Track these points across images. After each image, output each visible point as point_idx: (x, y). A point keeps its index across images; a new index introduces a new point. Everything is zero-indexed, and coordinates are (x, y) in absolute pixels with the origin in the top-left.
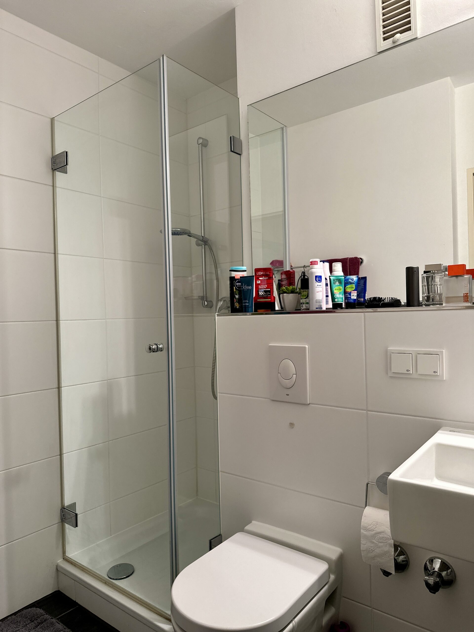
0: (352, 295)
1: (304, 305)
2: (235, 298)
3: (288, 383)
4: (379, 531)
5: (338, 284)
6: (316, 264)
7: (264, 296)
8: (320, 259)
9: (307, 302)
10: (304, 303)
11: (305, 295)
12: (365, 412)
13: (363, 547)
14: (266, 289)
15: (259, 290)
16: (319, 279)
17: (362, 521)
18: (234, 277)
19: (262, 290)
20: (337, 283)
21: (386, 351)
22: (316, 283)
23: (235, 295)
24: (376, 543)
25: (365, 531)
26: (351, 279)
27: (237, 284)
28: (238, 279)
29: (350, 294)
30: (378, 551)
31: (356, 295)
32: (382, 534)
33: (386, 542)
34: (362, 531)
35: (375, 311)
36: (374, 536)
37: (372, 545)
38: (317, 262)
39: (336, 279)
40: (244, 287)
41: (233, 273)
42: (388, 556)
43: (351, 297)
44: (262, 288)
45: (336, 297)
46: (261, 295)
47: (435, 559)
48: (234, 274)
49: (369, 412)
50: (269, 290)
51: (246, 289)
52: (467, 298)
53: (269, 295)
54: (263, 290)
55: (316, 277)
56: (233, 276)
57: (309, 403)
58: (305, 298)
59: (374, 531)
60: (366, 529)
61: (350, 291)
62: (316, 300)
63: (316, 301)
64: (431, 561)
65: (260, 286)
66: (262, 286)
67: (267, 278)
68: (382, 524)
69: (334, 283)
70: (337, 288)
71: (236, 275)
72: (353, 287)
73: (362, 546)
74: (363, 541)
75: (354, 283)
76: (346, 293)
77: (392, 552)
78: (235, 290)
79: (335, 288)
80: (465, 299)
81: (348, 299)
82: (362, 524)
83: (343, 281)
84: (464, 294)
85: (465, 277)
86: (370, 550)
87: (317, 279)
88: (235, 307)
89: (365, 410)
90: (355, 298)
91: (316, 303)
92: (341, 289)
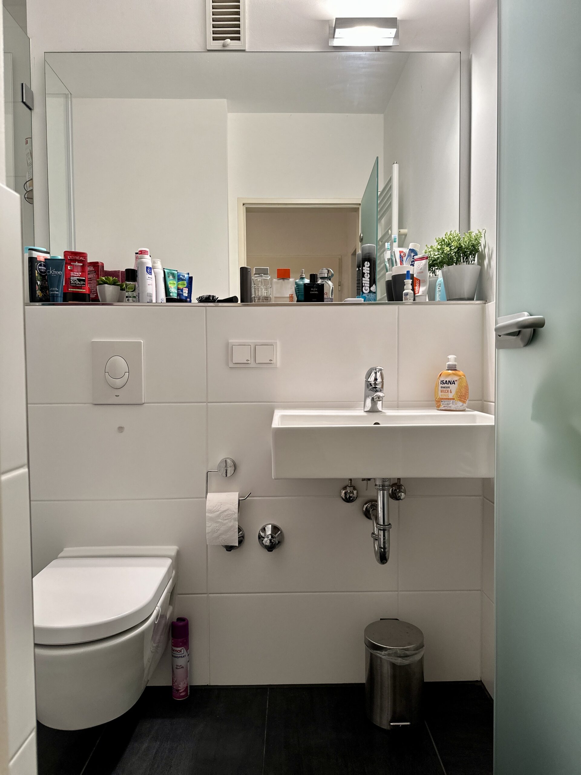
0: (184, 292)
1: (131, 298)
2: (37, 284)
3: (119, 382)
4: (224, 509)
5: (172, 279)
6: (147, 254)
7: (77, 285)
8: (149, 249)
9: (134, 296)
10: (130, 297)
11: (132, 288)
12: (205, 404)
13: (208, 530)
14: (80, 277)
15: (71, 277)
16: (150, 271)
17: (207, 505)
18: (36, 258)
19: (74, 277)
20: (171, 277)
21: (228, 344)
22: (147, 274)
23: (37, 281)
24: (222, 522)
25: (211, 514)
26: (182, 276)
27: (39, 267)
28: (41, 262)
29: (182, 290)
30: (223, 528)
31: (187, 292)
32: (227, 511)
33: (231, 518)
34: (207, 514)
35: (216, 305)
36: (219, 516)
37: (218, 525)
38: (148, 251)
39: (170, 273)
40: (51, 272)
41: (34, 252)
42: (233, 530)
43: (183, 294)
44: (75, 275)
45: (171, 292)
46: (73, 284)
47: (266, 526)
48: (35, 254)
49: (208, 404)
50: (84, 278)
51: (54, 274)
52: (292, 298)
53: (84, 284)
54: (76, 278)
55: (147, 267)
56: (34, 256)
57: (143, 402)
58: (132, 292)
59: (219, 511)
60: (211, 512)
61: (182, 288)
62: (147, 293)
63: (147, 295)
64: (264, 530)
65: (72, 273)
66: (75, 273)
67: (82, 264)
68: (226, 503)
69: (168, 276)
70: (171, 282)
71: (37, 256)
72: (185, 284)
73: (207, 528)
74: (208, 524)
75: (185, 280)
76: (179, 290)
77: (237, 525)
78: (37, 275)
79: (169, 282)
80: (291, 299)
81: (180, 296)
82: (207, 508)
83: (176, 276)
84: (290, 295)
85: (290, 281)
86: (215, 530)
87: (148, 270)
88: (37, 296)
89: (205, 402)
90: (187, 296)
91: (147, 296)
92: (175, 284)
